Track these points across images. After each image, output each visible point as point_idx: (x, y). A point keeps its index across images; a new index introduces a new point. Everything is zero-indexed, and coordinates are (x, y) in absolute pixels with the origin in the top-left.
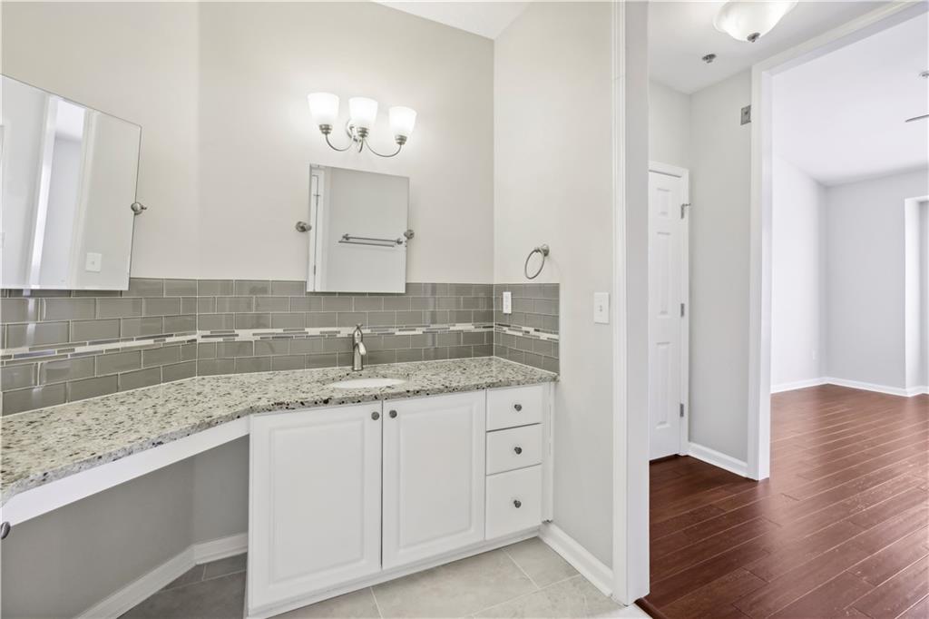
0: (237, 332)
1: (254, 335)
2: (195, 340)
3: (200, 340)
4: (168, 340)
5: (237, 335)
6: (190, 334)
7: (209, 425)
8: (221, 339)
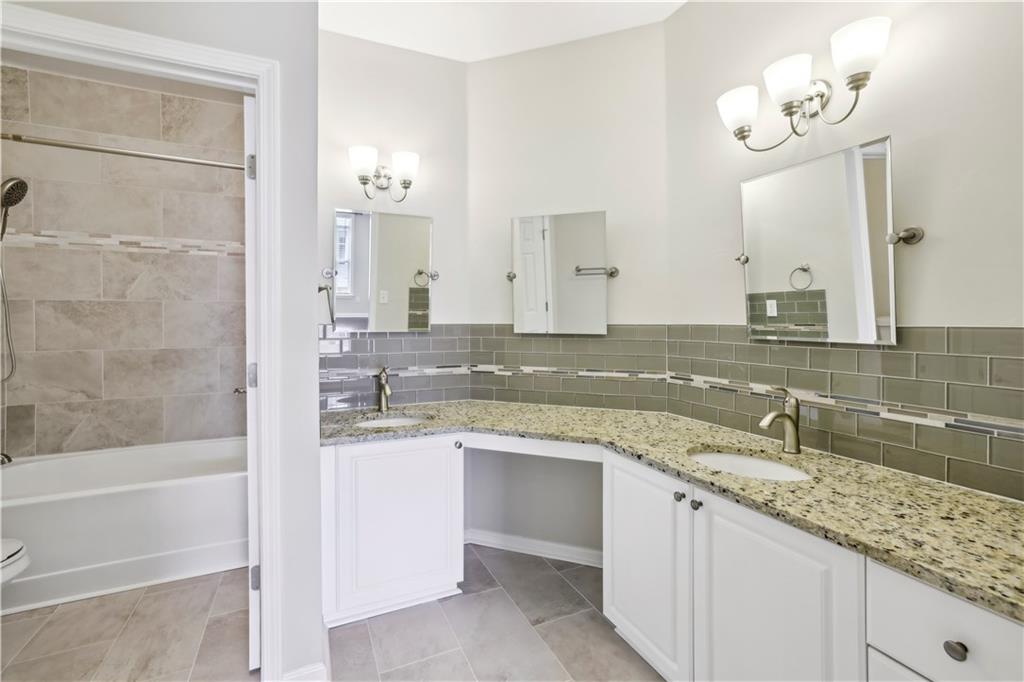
0: (693, 377)
1: (705, 382)
2: (665, 379)
3: (669, 380)
4: (641, 376)
5: (692, 380)
6: (660, 373)
7: (557, 438)
8: (681, 382)
